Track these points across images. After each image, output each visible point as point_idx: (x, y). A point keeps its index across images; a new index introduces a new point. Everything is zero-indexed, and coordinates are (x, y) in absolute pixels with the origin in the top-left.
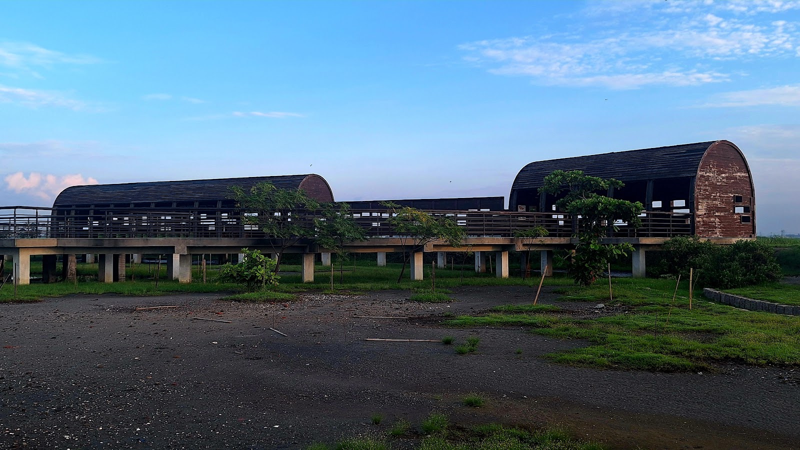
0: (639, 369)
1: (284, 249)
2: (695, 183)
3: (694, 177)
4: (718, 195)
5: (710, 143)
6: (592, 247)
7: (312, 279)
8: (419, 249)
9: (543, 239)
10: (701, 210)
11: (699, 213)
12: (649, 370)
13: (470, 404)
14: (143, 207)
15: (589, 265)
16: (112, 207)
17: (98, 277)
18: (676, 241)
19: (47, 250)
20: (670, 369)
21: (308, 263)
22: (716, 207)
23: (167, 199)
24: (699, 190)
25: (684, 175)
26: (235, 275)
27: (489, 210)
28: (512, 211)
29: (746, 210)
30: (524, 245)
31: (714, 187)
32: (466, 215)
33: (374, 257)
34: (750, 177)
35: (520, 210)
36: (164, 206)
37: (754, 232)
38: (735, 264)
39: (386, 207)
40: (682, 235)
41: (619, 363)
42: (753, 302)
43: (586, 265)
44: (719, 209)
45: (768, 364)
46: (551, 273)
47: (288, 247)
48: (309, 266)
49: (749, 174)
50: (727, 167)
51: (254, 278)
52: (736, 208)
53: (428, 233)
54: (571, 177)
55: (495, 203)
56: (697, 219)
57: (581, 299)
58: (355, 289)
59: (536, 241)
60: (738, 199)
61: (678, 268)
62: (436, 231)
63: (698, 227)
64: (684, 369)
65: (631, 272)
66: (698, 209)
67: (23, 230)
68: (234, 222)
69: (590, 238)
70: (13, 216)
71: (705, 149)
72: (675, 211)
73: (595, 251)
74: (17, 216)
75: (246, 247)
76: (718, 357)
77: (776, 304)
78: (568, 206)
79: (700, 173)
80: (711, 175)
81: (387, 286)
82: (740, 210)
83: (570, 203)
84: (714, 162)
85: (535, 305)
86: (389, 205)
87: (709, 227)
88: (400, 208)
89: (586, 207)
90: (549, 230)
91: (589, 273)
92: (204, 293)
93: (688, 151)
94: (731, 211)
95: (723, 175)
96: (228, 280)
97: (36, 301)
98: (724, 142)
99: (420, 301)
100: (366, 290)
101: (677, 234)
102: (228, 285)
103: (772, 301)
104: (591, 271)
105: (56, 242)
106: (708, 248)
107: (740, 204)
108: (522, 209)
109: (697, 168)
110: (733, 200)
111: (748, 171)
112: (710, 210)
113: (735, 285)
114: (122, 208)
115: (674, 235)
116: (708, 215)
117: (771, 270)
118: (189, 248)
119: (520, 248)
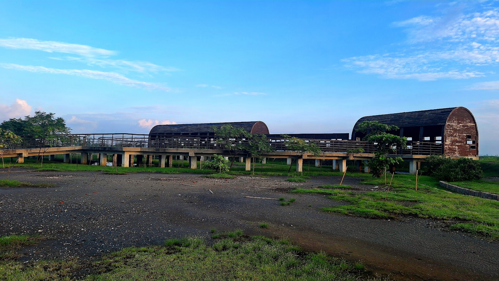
0: (360, 216)
1: (235, 155)
2: (445, 128)
3: (444, 125)
4: (457, 134)
5: (454, 108)
6: (380, 158)
7: (250, 169)
8: (301, 157)
9: (362, 154)
10: (448, 142)
11: (446, 143)
12: (365, 217)
13: (263, 227)
14: (186, 135)
15: (379, 167)
16: (173, 134)
17: (157, 165)
18: (433, 157)
19: (137, 152)
20: (376, 217)
21: (248, 162)
22: (456, 141)
23: (196, 131)
24: (447, 132)
25: (440, 124)
26: (210, 166)
27: (341, 139)
28: (353, 140)
29: (474, 142)
30: (354, 157)
31: (455, 130)
32: (330, 142)
33: (286, 160)
34: (476, 125)
35: (357, 140)
36: (194, 135)
37: (477, 154)
38: (458, 170)
39: (284, 137)
40: (436, 154)
41: (354, 213)
42: (461, 189)
43: (378, 167)
44: (457, 142)
45: (429, 218)
46: (369, 171)
47: (238, 154)
48: (248, 163)
49: (475, 124)
50: (463, 120)
51: (218, 168)
52: (467, 141)
53: (303, 149)
54: (372, 124)
55: (345, 136)
56: (445, 147)
57: (370, 184)
58: (265, 175)
59: (358, 155)
60: (469, 137)
61: (432, 171)
62: (306, 149)
63: (446, 151)
64: (382, 218)
65: (409, 172)
66: (446, 142)
67: (136, 144)
68: (225, 142)
69: (380, 154)
70: (122, 138)
71: (450, 112)
72: (437, 142)
73: (382, 161)
74: (124, 138)
75: (215, 154)
76: (406, 213)
77: (471, 190)
78: (368, 138)
79: (447, 123)
80: (454, 124)
81: (281, 174)
82: (470, 142)
83: (369, 137)
84: (455, 118)
85: (341, 185)
86: (285, 136)
87: (452, 151)
88: (290, 137)
89: (377, 139)
90: (365, 150)
91: (379, 172)
92: (198, 173)
93: (442, 112)
94: (465, 143)
95: (461, 124)
96: (207, 168)
97: (124, 174)
98: (461, 108)
99: (290, 181)
100: (271, 176)
101: (433, 154)
102: (206, 170)
103: (470, 189)
104: (380, 170)
105: (140, 149)
106: (448, 161)
107: (470, 139)
108: (358, 140)
109: (446, 121)
110: (466, 138)
111: (475, 123)
112: (453, 142)
113: (457, 180)
114: (177, 135)
115: (432, 154)
116: (452, 145)
117: (477, 173)
118: (196, 154)
119: (351, 158)
